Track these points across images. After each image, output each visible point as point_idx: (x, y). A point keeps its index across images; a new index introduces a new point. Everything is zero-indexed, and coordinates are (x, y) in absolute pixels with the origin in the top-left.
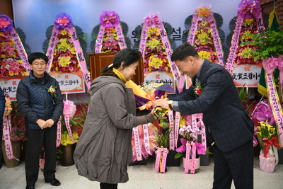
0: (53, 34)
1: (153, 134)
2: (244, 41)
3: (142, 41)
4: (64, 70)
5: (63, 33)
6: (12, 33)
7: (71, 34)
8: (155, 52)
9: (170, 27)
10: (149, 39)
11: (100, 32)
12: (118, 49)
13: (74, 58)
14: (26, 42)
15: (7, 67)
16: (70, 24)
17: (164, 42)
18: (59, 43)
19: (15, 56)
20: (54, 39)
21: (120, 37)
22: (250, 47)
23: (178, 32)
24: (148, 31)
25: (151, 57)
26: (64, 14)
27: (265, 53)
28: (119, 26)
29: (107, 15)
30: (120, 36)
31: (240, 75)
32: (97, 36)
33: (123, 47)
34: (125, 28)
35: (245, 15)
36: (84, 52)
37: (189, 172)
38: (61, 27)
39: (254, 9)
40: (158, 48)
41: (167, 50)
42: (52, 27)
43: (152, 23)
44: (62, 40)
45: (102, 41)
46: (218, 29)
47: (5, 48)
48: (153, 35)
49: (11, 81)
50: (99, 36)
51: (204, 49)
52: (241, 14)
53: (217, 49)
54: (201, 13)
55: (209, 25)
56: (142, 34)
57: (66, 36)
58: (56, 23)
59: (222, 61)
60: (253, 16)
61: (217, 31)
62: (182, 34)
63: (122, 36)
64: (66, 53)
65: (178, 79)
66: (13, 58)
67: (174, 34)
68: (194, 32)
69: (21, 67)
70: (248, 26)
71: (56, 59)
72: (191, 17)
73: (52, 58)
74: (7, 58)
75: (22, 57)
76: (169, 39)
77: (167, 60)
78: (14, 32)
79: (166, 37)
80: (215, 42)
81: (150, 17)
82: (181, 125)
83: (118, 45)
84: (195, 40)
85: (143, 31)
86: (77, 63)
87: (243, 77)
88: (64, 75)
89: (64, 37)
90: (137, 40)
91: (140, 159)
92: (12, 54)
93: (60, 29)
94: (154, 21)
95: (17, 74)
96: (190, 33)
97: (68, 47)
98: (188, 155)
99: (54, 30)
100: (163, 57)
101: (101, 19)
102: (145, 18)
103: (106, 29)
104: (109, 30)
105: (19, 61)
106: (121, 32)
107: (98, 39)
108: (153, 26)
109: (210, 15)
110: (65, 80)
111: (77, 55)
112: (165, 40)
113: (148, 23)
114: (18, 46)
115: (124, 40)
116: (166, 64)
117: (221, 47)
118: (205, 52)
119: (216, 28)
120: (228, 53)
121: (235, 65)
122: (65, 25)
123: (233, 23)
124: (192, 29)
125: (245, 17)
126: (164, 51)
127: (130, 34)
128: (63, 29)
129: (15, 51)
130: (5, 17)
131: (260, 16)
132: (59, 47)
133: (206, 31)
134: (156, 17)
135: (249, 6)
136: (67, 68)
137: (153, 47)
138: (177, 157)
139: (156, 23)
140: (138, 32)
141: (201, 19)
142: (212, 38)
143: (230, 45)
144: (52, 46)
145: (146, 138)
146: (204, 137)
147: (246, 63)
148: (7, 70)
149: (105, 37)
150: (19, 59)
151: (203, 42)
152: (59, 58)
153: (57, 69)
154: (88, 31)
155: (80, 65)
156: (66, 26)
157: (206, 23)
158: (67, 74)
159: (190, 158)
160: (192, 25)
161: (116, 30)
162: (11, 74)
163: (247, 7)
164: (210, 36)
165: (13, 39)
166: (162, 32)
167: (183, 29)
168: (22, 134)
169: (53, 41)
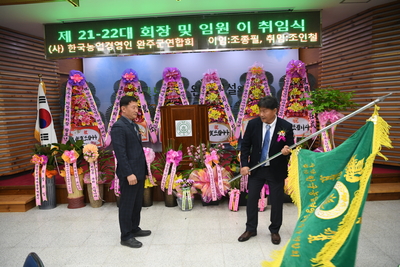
0: (120, 88)
1: (227, 177)
2: (293, 96)
3: (201, 95)
5: (130, 87)
6: (84, 87)
7: (136, 88)
8: (214, 105)
9: (227, 82)
10: (208, 93)
11: (163, 86)
12: (180, 102)
14: (96, 96)
15: (80, 117)
16: (136, 79)
17: (221, 96)
19: (87, 108)
20: (120, 92)
22: (298, 102)
23: (233, 87)
24: (207, 86)
25: (210, 110)
26: (131, 70)
27: (321, 107)
28: (181, 81)
29: (169, 71)
30: (181, 90)
32: (160, 90)
33: (185, 101)
34: (186, 82)
35: (293, 74)
36: (148, 105)
38: (127, 81)
39: (301, 70)
40: (216, 101)
41: (224, 103)
42: (119, 82)
43: (210, 79)
44: (128, 93)
45: (165, 94)
46: (270, 85)
47: (78, 101)
48: (212, 90)
49: (83, 131)
50: (162, 90)
52: (289, 74)
54: (255, 71)
55: (261, 82)
56: (202, 89)
57: (132, 90)
58: (123, 78)
60: (299, 76)
61: (268, 88)
62: (237, 90)
63: (184, 90)
65: (234, 129)
66: (85, 110)
67: (230, 89)
68: (248, 87)
69: (92, 118)
70: (296, 84)
72: (246, 74)
74: (80, 110)
75: (92, 108)
76: (226, 93)
77: (224, 112)
78: (86, 86)
79: (223, 92)
81: (209, 73)
83: (179, 99)
84: (249, 94)
85: (202, 86)
86: (142, 114)
89: (130, 90)
90: (196, 94)
91: (215, 199)
92: (84, 106)
93: (127, 83)
94: (212, 77)
95: (89, 124)
96: (245, 88)
99: (121, 84)
100: (221, 109)
101: (164, 74)
102: (204, 74)
103: (168, 84)
104: (172, 85)
105: (90, 113)
106: (183, 87)
107: (161, 93)
108: (212, 82)
109: (262, 73)
111: (142, 107)
112: (222, 94)
113: (207, 79)
114: (89, 99)
115: (185, 93)
116: (223, 116)
119: (267, 85)
122: (132, 79)
123: (282, 80)
124: (246, 85)
125: (292, 76)
126: (222, 104)
127: (190, 89)
128: (130, 83)
129: (87, 103)
130: (79, 73)
131: (305, 76)
133: (259, 87)
134: (214, 73)
135: (296, 67)
137: (212, 101)
139: (215, 79)
140: (198, 86)
141: (254, 77)
142: (264, 94)
143: (280, 100)
145: (220, 181)
147: (295, 116)
148: (80, 121)
149: (168, 91)
150: (90, 111)
151: (257, 96)
154: (152, 85)
155: (144, 116)
156: (132, 81)
157: (259, 80)
160: (247, 82)
161: (178, 85)
162: (84, 125)
163: (294, 68)
164: (263, 91)
165: (85, 92)
166: (220, 87)
167: (238, 84)
168: (105, 178)
169: (120, 94)
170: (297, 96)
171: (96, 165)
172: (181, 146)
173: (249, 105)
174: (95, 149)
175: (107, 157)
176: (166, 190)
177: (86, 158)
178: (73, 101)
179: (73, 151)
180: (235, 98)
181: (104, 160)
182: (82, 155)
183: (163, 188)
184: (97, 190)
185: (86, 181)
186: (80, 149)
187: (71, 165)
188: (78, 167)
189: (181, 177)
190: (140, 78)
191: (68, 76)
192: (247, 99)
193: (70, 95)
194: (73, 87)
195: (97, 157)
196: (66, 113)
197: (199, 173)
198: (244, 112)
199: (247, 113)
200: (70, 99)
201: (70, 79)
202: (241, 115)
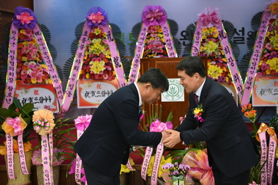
0: (83, 33)
3: (194, 44)
4: (97, 77)
5: (97, 32)
6: (35, 31)
7: (106, 33)
8: (212, 58)
9: (232, 26)
10: (204, 41)
11: (142, 32)
12: (165, 54)
13: (108, 64)
14: (51, 42)
15: (29, 72)
16: (105, 21)
17: (223, 46)
18: (92, 44)
19: (38, 59)
20: (84, 39)
21: (168, 38)
23: (241, 33)
24: (203, 32)
26: (99, 9)
28: (167, 25)
29: (151, 11)
30: (166, 36)
32: (137, 36)
33: (172, 52)
34: (174, 26)
36: (121, 56)
38: (93, 24)
40: (216, 53)
41: (227, 56)
42: (82, 25)
43: (208, 21)
44: (94, 41)
45: (144, 42)
47: (27, 49)
48: (210, 37)
49: (32, 90)
50: (141, 36)
54: (275, 9)
56: (195, 35)
57: (100, 36)
58: (87, 19)
62: (246, 36)
63: (170, 37)
64: (100, 57)
65: (242, 93)
66: (36, 61)
67: (236, 35)
68: (264, 33)
69: (45, 73)
71: (86, 65)
72: (261, 13)
73: (82, 62)
74: (29, 61)
75: (45, 60)
76: (230, 42)
77: (227, 68)
78: (37, 29)
79: (226, 40)
81: (206, 14)
83: (164, 49)
84: (266, 43)
85: (196, 32)
86: (113, 69)
88: (96, 84)
89: (97, 37)
90: (187, 42)
92: (35, 57)
93: (93, 27)
94: (211, 19)
95: (40, 81)
96: (259, 34)
97: (103, 49)
99: (86, 28)
100: (223, 65)
101: (144, 15)
102: (200, 15)
103: (149, 29)
104: (154, 30)
105: (43, 66)
106: (169, 32)
107: (140, 40)
108: (210, 26)
110: (96, 90)
111: (113, 60)
112: (225, 43)
113: (204, 21)
114: (41, 47)
115: (172, 42)
116: (226, 74)
122: (99, 22)
124: (261, 29)
126: (223, 57)
127: (178, 36)
128: (97, 27)
129: (38, 52)
130: (27, 11)
132: (91, 49)
134: (214, 14)
136: (100, 75)
137: (209, 52)
139: (214, 22)
140: (190, 32)
141: (275, 17)
144: (82, 48)
148: (29, 76)
149: (149, 39)
150: (43, 63)
151: (277, 46)
152: (91, 63)
153: (87, 76)
154: (127, 30)
155: (115, 72)
156: (100, 24)
158: (99, 83)
160: (262, 25)
161: (162, 29)
162: (34, 81)
165: (36, 38)
166: (221, 33)
167: (248, 29)
168: (62, 158)
169: (84, 42)
171: (51, 140)
172: (170, 116)
173: (264, 59)
174: (49, 116)
175: (66, 127)
176: (148, 177)
177: (37, 129)
178: (19, 49)
179: (19, 119)
180: (243, 48)
181: (61, 132)
182: (31, 124)
183: (144, 175)
184: (51, 175)
185: (35, 161)
186: (28, 116)
187: (16, 138)
188: (25, 140)
189: (170, 160)
190: (111, 20)
191: (13, 15)
192: (261, 50)
193: (16, 42)
194: (19, 30)
195: (52, 128)
196: (9, 65)
197: (196, 155)
198: (257, 68)
199: (262, 71)
200: (16, 46)
201: (15, 18)
202: (252, 73)
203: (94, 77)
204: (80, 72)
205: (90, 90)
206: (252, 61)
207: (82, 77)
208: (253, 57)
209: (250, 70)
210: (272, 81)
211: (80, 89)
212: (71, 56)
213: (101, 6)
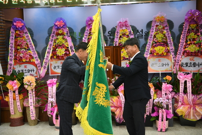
0: (52, 33)
2: (190, 40)
3: (115, 38)
4: (60, 58)
5: (60, 32)
6: (25, 31)
7: (65, 32)
9: (136, 29)
10: (121, 37)
11: (86, 31)
13: (67, 50)
14: (34, 38)
15: (21, 55)
16: (65, 26)
18: (57, 39)
19: (26, 48)
20: (53, 36)
22: (194, 44)
23: (141, 32)
24: (120, 32)
25: (122, 50)
26: (61, 19)
31: (187, 64)
32: (84, 34)
34: (104, 29)
35: (191, 21)
36: (74, 46)
37: (161, 131)
38: (58, 27)
39: (197, 18)
42: (52, 28)
43: (123, 26)
44: (59, 37)
45: (87, 38)
46: (170, 31)
47: (20, 42)
48: (124, 35)
49: (23, 65)
50: (85, 34)
51: (161, 45)
52: (187, 21)
53: (169, 45)
54: (158, 19)
55: (164, 28)
56: (116, 34)
57: (62, 34)
58: (55, 25)
59: (173, 54)
60: (196, 22)
61: (169, 33)
62: (144, 34)
64: (62, 46)
66: (25, 49)
67: (138, 34)
68: (153, 33)
69: (30, 55)
70: (193, 29)
71: (54, 50)
72: (151, 22)
73: (52, 49)
74: (21, 49)
75: (31, 48)
76: (135, 37)
78: (26, 30)
79: (133, 36)
80: (168, 40)
81: (122, 21)
82: (155, 98)
84: (154, 38)
85: (116, 32)
86: (70, 53)
87: (189, 65)
88: (60, 61)
89: (61, 35)
90: (112, 37)
92: (24, 46)
93: (58, 29)
94: (124, 25)
95: (28, 60)
96: (150, 33)
97: (64, 42)
98: (160, 118)
99: (54, 30)
101: (87, 22)
102: (118, 22)
103: (90, 30)
105: (29, 51)
107: (85, 36)
108: (124, 28)
109: (164, 21)
110: (60, 65)
111: (69, 48)
113: (120, 26)
114: (28, 41)
117: (172, 44)
118: (161, 47)
119: (169, 30)
120: (178, 48)
121: (183, 57)
122: (62, 26)
123: (181, 27)
124: (152, 30)
125: (190, 23)
127: (107, 34)
128: (60, 29)
129: (26, 44)
130: (20, 20)
131: (201, 23)
132: (57, 42)
133: (162, 32)
134: (126, 22)
135: (193, 15)
136: (62, 57)
138: (152, 119)
139: (126, 26)
140: (113, 32)
141: (158, 24)
142: (166, 38)
143: (179, 42)
144: (52, 41)
146: (170, 106)
147: (191, 55)
148: (21, 57)
149: (90, 35)
150: (29, 50)
151: (160, 40)
152: (57, 50)
153: (55, 57)
154: (77, 31)
156: (62, 27)
157: (161, 27)
159: (162, 121)
160: (152, 28)
162: (24, 61)
163: (192, 16)
164: (165, 36)
165: (25, 35)
166: (130, 33)
167: (145, 30)
168: (40, 102)
169: (53, 38)
170: (194, 39)
171: (34, 93)
173: (154, 47)
174: (33, 79)
175: (42, 86)
177: (26, 86)
178: (16, 42)
179: (16, 81)
180: (142, 41)
181: (39, 88)
182: (22, 84)
184: (34, 112)
185: (25, 104)
186: (21, 80)
187: (14, 92)
188: (19, 93)
190: (68, 25)
191: (12, 23)
192: (152, 42)
193: (14, 38)
194: (16, 31)
195: (34, 86)
196: (10, 51)
197: (113, 99)
198: (150, 52)
199: (152, 53)
200: (14, 40)
201: (13, 25)
202: (147, 54)
203: (58, 58)
204: (51, 55)
205: (56, 65)
206: (147, 48)
207: (51, 58)
208: (147, 46)
209: (146, 53)
210: (157, 59)
211: (51, 65)
212: (45, 46)
213: (63, 17)
